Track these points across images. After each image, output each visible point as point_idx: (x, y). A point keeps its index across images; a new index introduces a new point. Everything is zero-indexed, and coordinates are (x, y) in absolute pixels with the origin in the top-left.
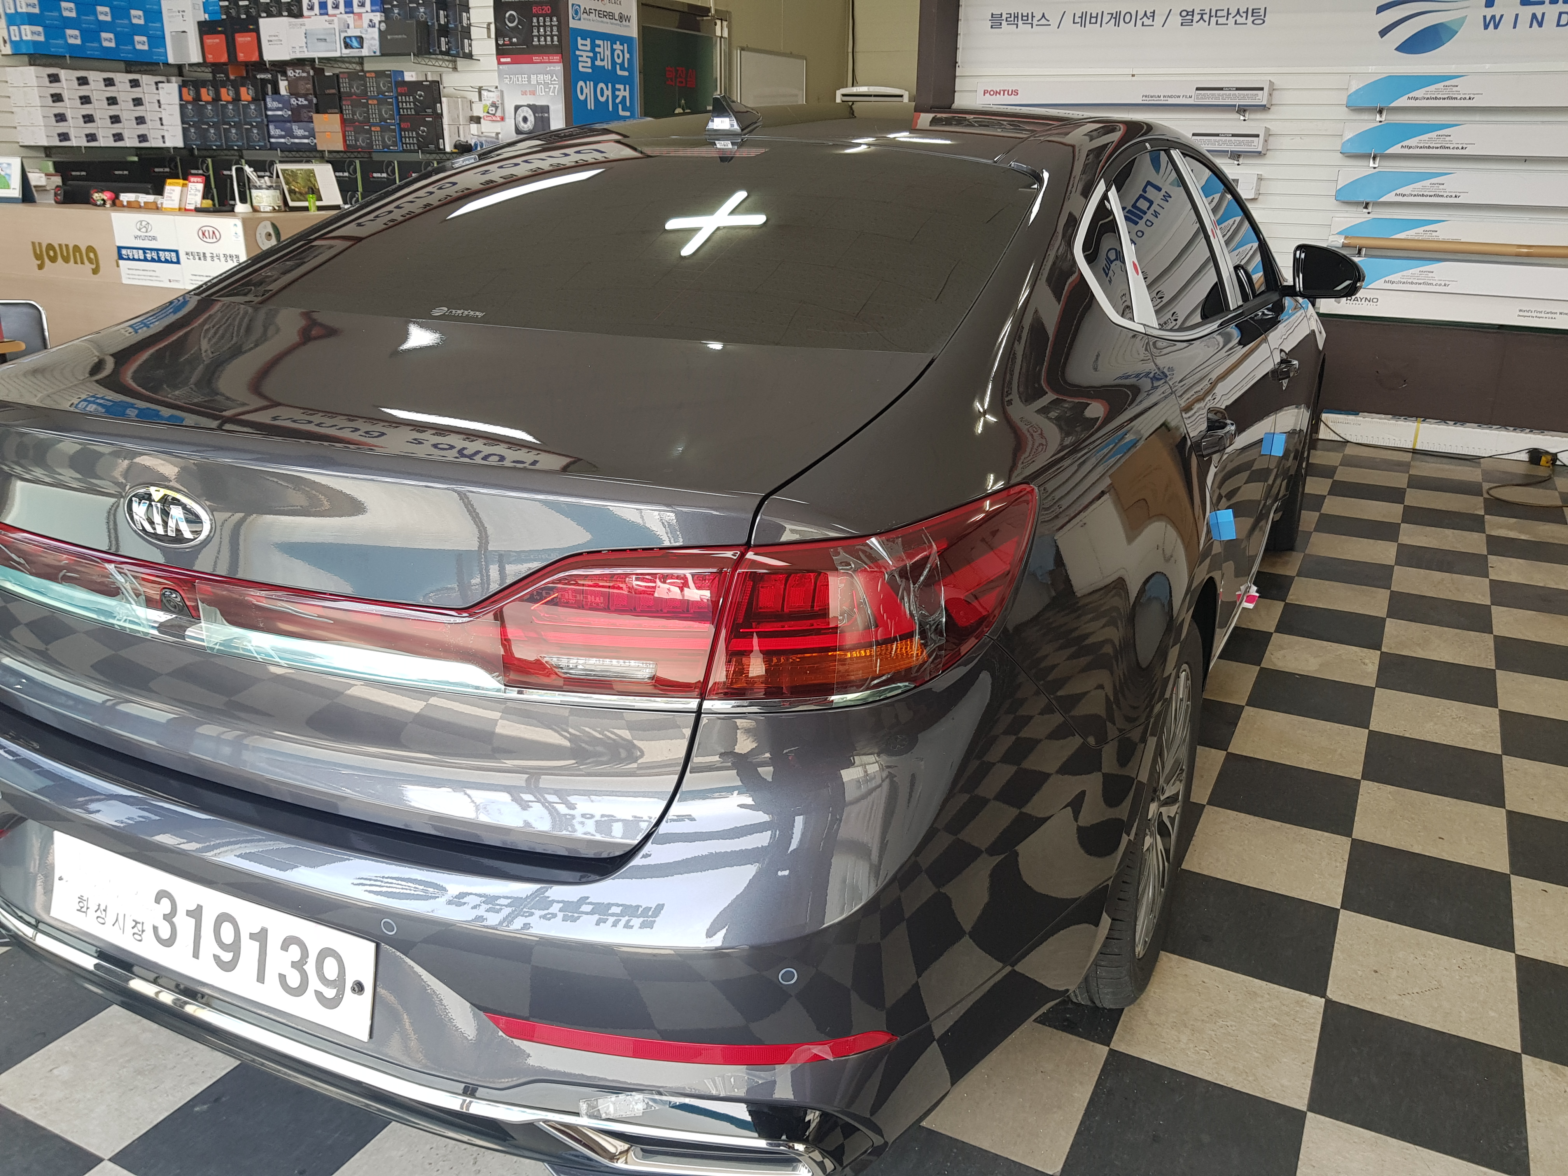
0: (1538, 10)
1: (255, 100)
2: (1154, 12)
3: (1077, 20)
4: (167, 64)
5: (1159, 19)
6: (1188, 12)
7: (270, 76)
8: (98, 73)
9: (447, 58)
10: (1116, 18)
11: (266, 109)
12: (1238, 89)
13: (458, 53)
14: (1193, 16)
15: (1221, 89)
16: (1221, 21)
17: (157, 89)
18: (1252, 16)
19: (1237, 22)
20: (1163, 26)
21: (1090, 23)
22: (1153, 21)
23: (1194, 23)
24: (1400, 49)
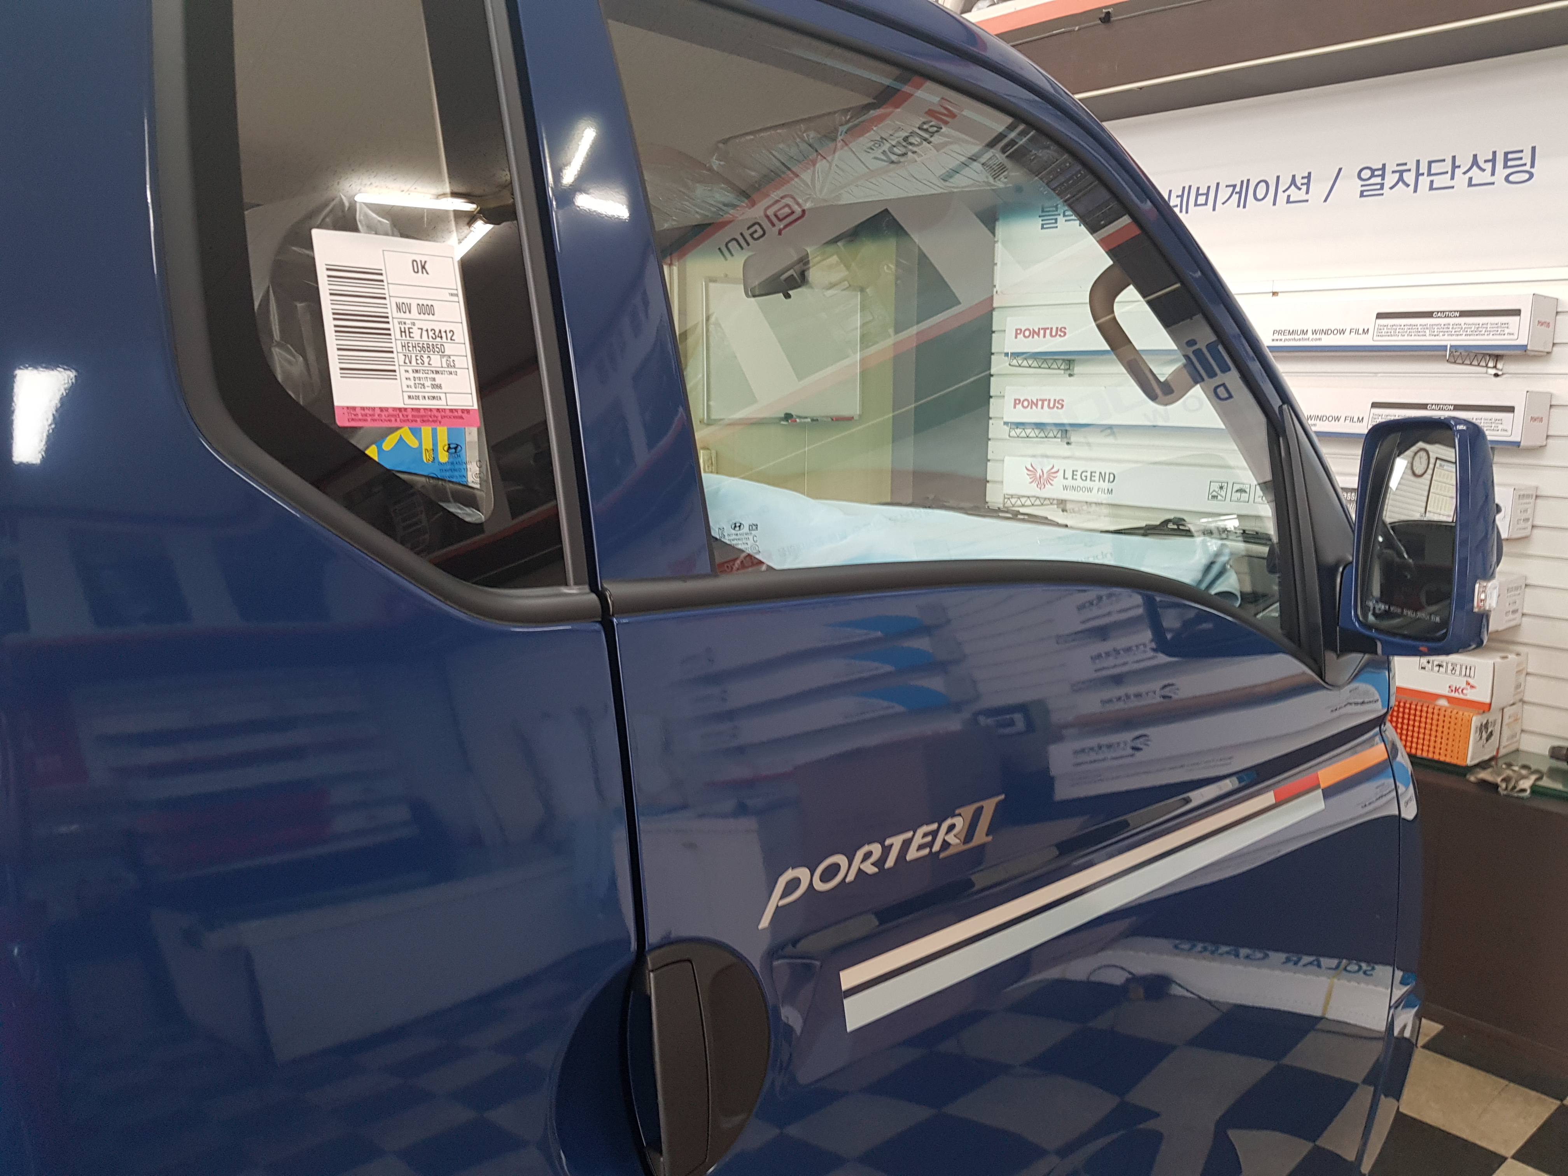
2: (1309, 176)
5: (1319, 188)
6: (1373, 171)
10: (1241, 192)
12: (1464, 314)
14: (1383, 176)
15: (1429, 314)
16: (1439, 181)
18: (1506, 166)
19: (1474, 182)
20: (1325, 201)
21: (1196, 205)
22: (1307, 193)
23: (1385, 190)
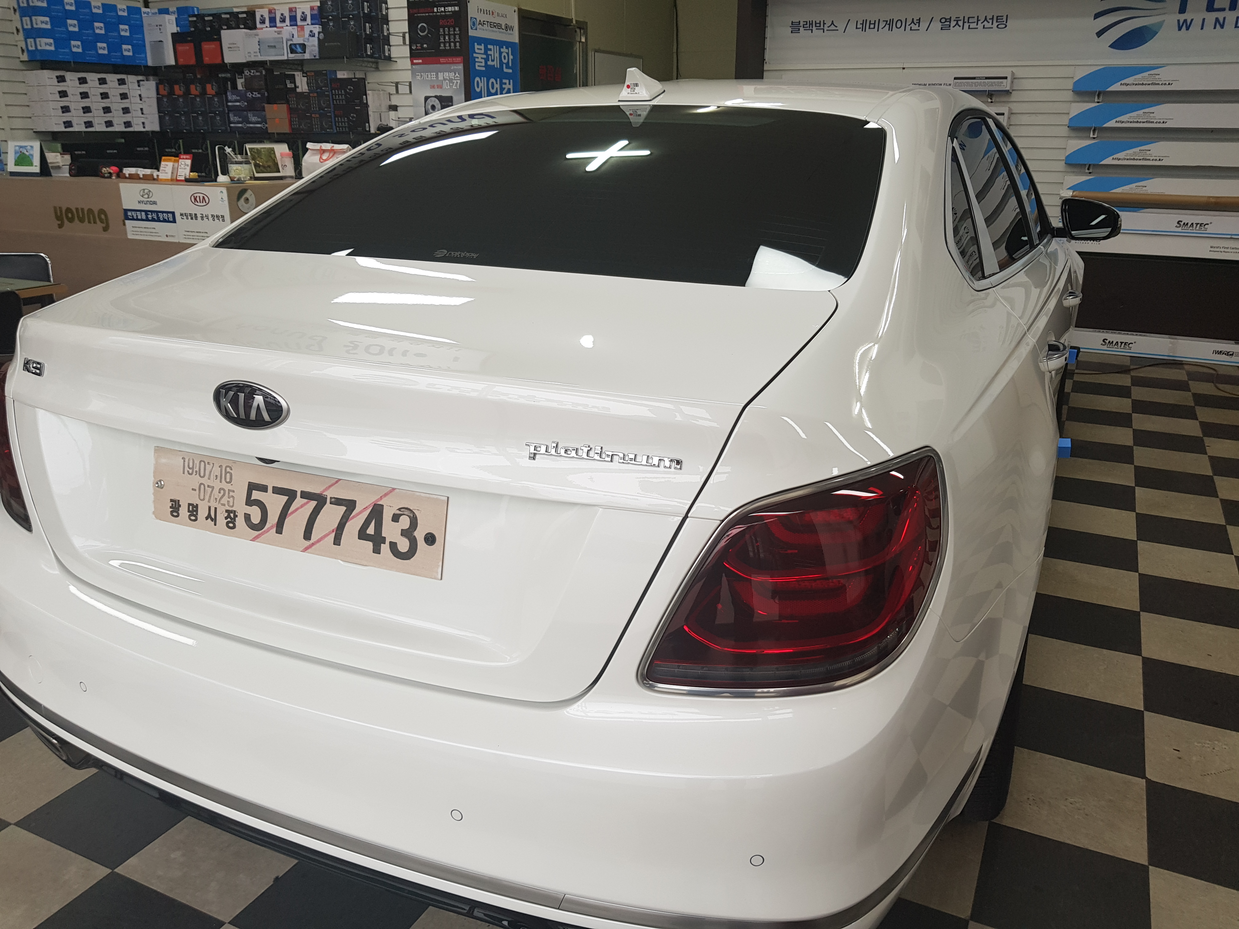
0: (1220, 15)
1: (217, 94)
2: (919, 19)
3: (859, 26)
4: (147, 67)
5: (924, 25)
6: (946, 19)
7: (229, 75)
8: (94, 74)
9: (370, 60)
10: (890, 24)
11: (227, 101)
12: (987, 78)
13: (380, 56)
14: (950, 22)
15: (974, 78)
16: (972, 26)
17: (139, 86)
18: (997, 22)
19: (985, 27)
20: (927, 30)
21: (870, 28)
22: (919, 26)
23: (951, 28)
24: (1111, 46)
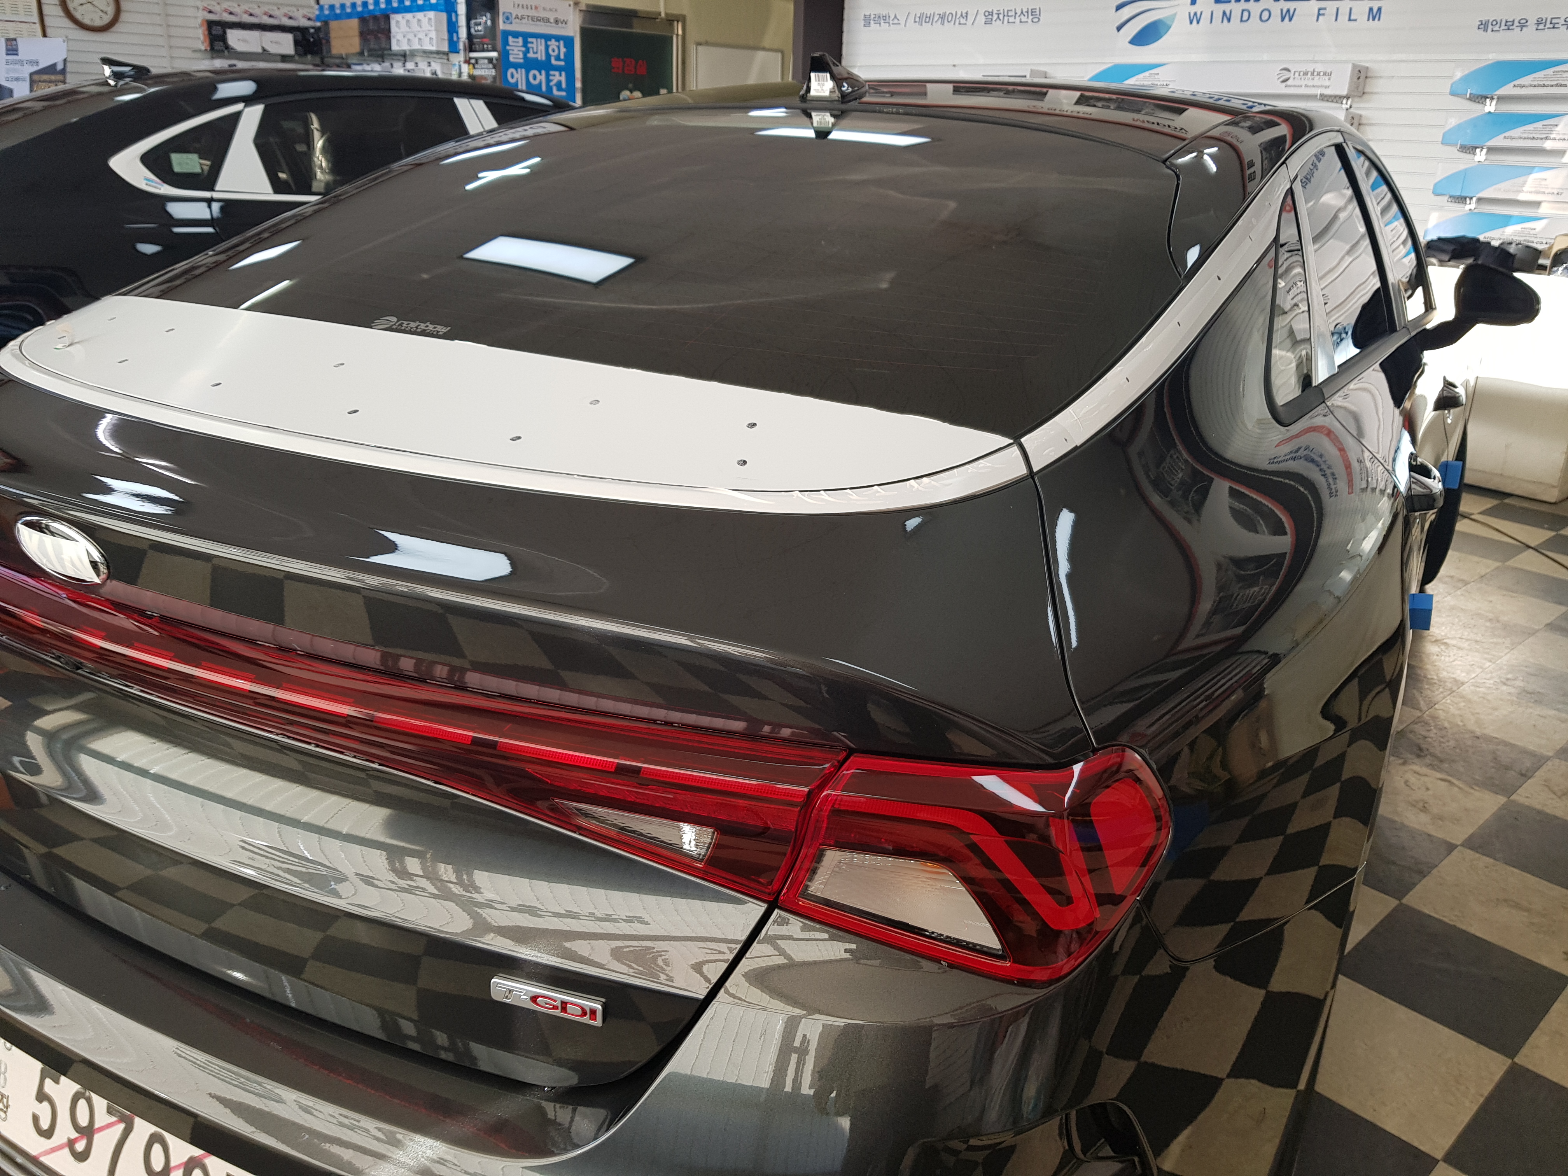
0: (1226, 7)
2: (967, 13)
3: (917, 19)
5: (971, 18)
6: (989, 13)
10: (942, 18)
14: (992, 15)
16: (1012, 19)
18: (1032, 15)
19: (1021, 21)
20: (973, 25)
21: (926, 22)
22: (966, 20)
23: (993, 22)
24: (1131, 42)
